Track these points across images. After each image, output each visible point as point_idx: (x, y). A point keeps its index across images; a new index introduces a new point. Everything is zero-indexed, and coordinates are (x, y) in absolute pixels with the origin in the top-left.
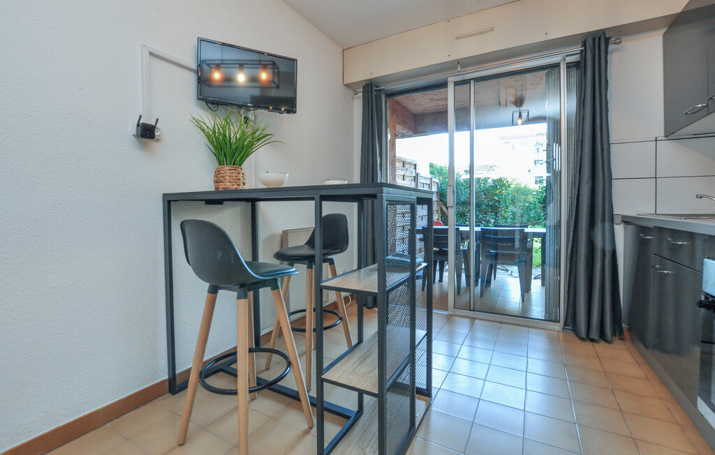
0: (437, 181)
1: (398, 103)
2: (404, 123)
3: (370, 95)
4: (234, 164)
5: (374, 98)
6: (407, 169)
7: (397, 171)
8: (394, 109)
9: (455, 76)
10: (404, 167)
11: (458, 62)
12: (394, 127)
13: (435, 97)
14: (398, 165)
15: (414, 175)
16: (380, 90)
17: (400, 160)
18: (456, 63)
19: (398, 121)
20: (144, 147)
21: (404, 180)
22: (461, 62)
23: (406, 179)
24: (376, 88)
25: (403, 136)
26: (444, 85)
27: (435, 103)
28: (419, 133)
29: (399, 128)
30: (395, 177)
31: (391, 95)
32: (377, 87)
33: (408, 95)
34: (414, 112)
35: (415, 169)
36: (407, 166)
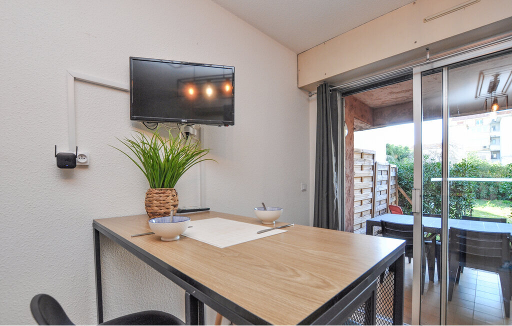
0: (395, 166)
1: (356, 100)
2: (362, 117)
3: (324, 95)
4: (163, 187)
5: (328, 98)
6: (365, 160)
7: (355, 162)
8: (352, 106)
9: (421, 65)
10: (362, 158)
11: (427, 48)
12: (352, 122)
13: (395, 90)
14: (356, 156)
15: (372, 164)
16: (335, 90)
17: (358, 152)
18: (424, 49)
19: (356, 116)
20: (67, 177)
21: (362, 170)
22: (430, 48)
23: (364, 168)
24: (330, 88)
25: (361, 129)
26: (408, 76)
27: (394, 96)
28: (377, 125)
29: (357, 123)
30: (353, 169)
31: (346, 93)
32: (331, 86)
33: (366, 91)
34: (372, 106)
35: (373, 158)
36: (365, 157)
